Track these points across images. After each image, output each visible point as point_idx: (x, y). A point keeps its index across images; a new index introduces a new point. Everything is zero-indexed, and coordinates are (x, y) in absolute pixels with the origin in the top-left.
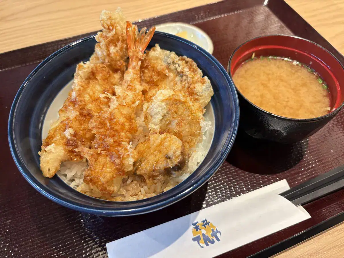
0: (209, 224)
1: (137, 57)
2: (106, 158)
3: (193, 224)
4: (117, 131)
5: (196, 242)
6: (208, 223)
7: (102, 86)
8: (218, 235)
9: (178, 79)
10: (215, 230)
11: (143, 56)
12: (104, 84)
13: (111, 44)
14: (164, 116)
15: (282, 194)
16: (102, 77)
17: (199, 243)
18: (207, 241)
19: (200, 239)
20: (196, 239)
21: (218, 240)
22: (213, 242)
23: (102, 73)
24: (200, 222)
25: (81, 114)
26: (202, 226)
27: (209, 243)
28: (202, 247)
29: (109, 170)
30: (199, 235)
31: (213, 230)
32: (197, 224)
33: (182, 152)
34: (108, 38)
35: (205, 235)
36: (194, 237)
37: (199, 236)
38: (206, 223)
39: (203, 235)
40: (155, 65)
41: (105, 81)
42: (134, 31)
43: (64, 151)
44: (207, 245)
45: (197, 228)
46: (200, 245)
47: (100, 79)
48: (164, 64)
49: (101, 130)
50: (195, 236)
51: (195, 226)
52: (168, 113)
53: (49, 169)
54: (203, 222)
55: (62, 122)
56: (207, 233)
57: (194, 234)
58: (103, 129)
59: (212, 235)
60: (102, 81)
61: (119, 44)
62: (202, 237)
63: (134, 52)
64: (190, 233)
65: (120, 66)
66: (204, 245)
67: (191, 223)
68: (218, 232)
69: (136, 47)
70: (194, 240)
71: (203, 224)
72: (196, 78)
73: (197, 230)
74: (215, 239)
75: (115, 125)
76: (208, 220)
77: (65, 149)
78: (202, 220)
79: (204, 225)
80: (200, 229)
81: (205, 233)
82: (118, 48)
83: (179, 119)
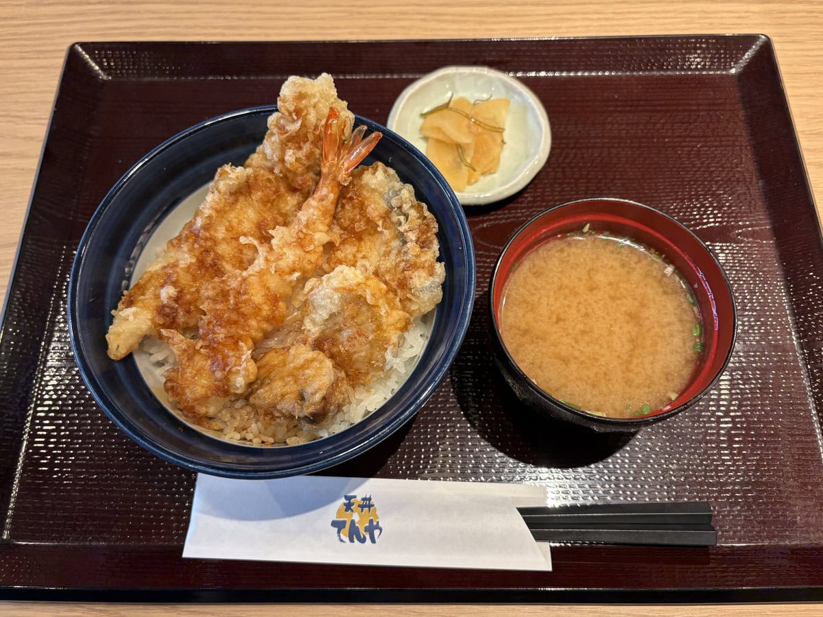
0: (371, 508)
1: (335, 178)
2: (206, 360)
3: (346, 498)
4: (244, 315)
5: (336, 529)
6: (370, 506)
7: (260, 213)
8: (376, 532)
9: (396, 244)
10: (375, 524)
11: (345, 181)
12: (264, 211)
13: (290, 144)
14: (332, 316)
15: (522, 511)
16: (261, 198)
17: (339, 532)
18: (354, 534)
19: (344, 527)
20: (338, 525)
21: (373, 541)
22: (363, 541)
23: (263, 191)
24: (359, 499)
25: (201, 263)
26: (359, 506)
27: (355, 540)
28: (341, 541)
29: (204, 382)
30: (346, 519)
31: (371, 521)
32: (352, 501)
33: (324, 398)
34: (286, 133)
35: (355, 524)
36: (336, 519)
37: (344, 522)
38: (367, 504)
39: (353, 522)
40: (366, 203)
41: (266, 206)
42: (343, 127)
43: (149, 323)
44: (352, 540)
45: (348, 507)
46: (339, 536)
47: (257, 201)
48: (383, 205)
49: (218, 307)
50: (338, 519)
51: (347, 502)
52: (340, 313)
53: (118, 346)
54: (364, 499)
55: (164, 268)
56: (359, 522)
57: (339, 513)
58: (222, 305)
59: (366, 529)
60: (260, 205)
61: (307, 147)
62: (348, 525)
63: (332, 166)
64: (333, 510)
65: (300, 185)
66: (346, 539)
67: (344, 493)
68: (378, 527)
69: (341, 158)
70: (334, 524)
71: (361, 503)
72: (423, 259)
73: (347, 510)
74: (368, 537)
75: (243, 305)
76: (373, 501)
77: (152, 320)
78: (364, 496)
79: (362, 507)
80: (352, 511)
81: (356, 521)
82: (300, 154)
83: (355, 330)
